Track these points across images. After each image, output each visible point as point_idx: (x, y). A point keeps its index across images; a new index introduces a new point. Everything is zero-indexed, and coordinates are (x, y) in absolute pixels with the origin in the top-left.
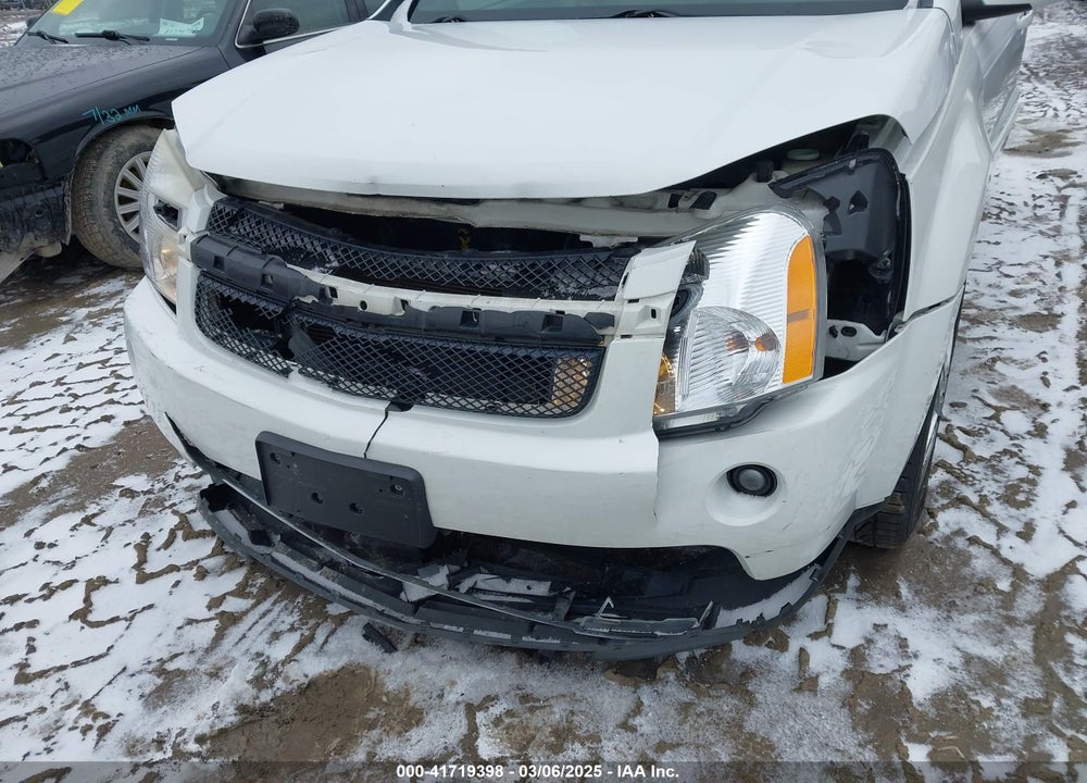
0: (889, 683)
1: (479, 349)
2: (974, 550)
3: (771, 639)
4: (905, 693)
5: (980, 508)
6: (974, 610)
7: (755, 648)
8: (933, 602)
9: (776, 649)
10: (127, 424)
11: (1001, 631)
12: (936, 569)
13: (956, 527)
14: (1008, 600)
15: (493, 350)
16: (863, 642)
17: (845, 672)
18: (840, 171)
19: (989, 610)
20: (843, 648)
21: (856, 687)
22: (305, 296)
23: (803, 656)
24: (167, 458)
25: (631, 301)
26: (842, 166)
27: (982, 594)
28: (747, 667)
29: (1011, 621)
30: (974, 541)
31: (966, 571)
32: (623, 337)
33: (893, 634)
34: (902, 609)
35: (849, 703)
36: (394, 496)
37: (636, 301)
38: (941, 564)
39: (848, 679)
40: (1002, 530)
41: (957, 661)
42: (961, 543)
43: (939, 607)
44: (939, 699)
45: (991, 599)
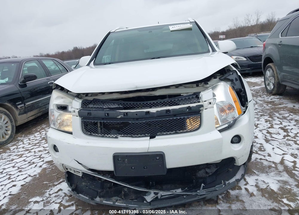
0: (268, 190)
1: (171, 119)
2: (262, 161)
3: (237, 188)
4: (272, 190)
5: (257, 153)
6: (272, 172)
7: (235, 191)
8: (263, 172)
9: (239, 189)
10: (22, 186)
11: (280, 174)
12: (258, 166)
13: (255, 158)
14: (276, 168)
15: (175, 118)
16: (256, 183)
17: (257, 190)
18: (230, 75)
19: (274, 171)
20: (253, 186)
21: (262, 192)
22: (119, 116)
23: (246, 189)
24: (42, 191)
25: (204, 101)
26: (230, 74)
27: (271, 168)
28: (236, 195)
29: (280, 172)
30: (261, 159)
31: (264, 165)
32: (205, 109)
33: (260, 180)
34: (258, 175)
35: (263, 196)
36: (157, 161)
37: (206, 101)
38: (258, 165)
39: (259, 191)
40: (264, 156)
41: (277, 182)
42: (259, 161)
43: (265, 173)
44: (279, 189)
45: (273, 169)
